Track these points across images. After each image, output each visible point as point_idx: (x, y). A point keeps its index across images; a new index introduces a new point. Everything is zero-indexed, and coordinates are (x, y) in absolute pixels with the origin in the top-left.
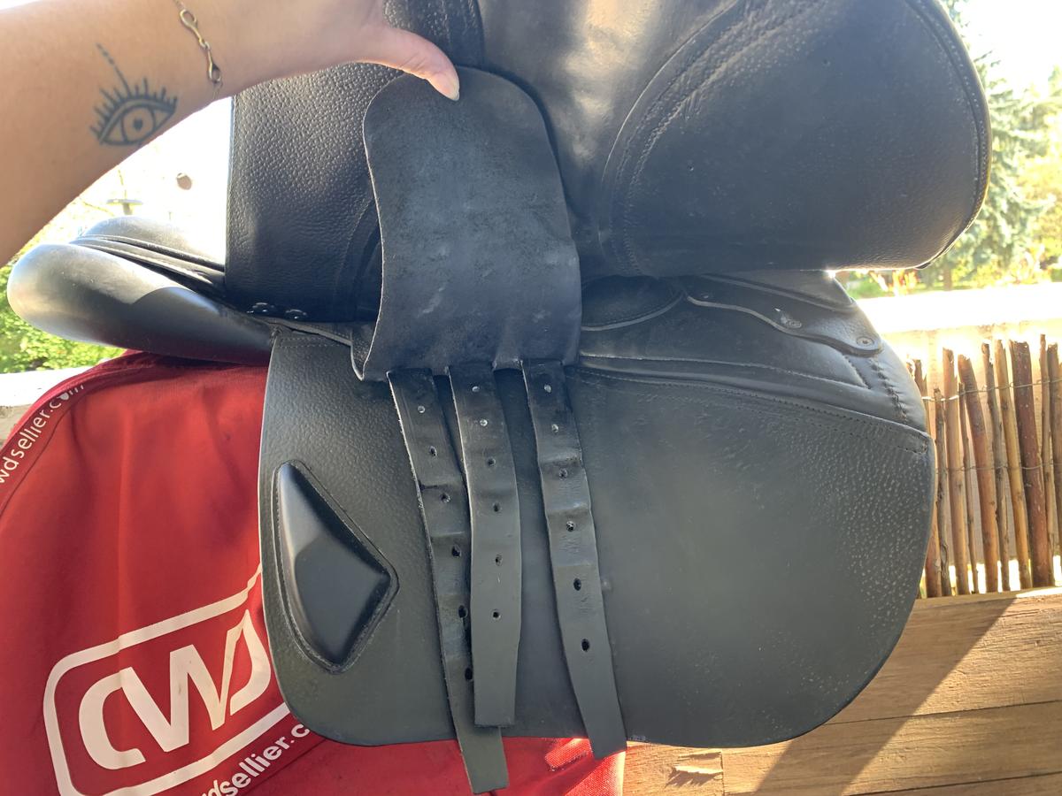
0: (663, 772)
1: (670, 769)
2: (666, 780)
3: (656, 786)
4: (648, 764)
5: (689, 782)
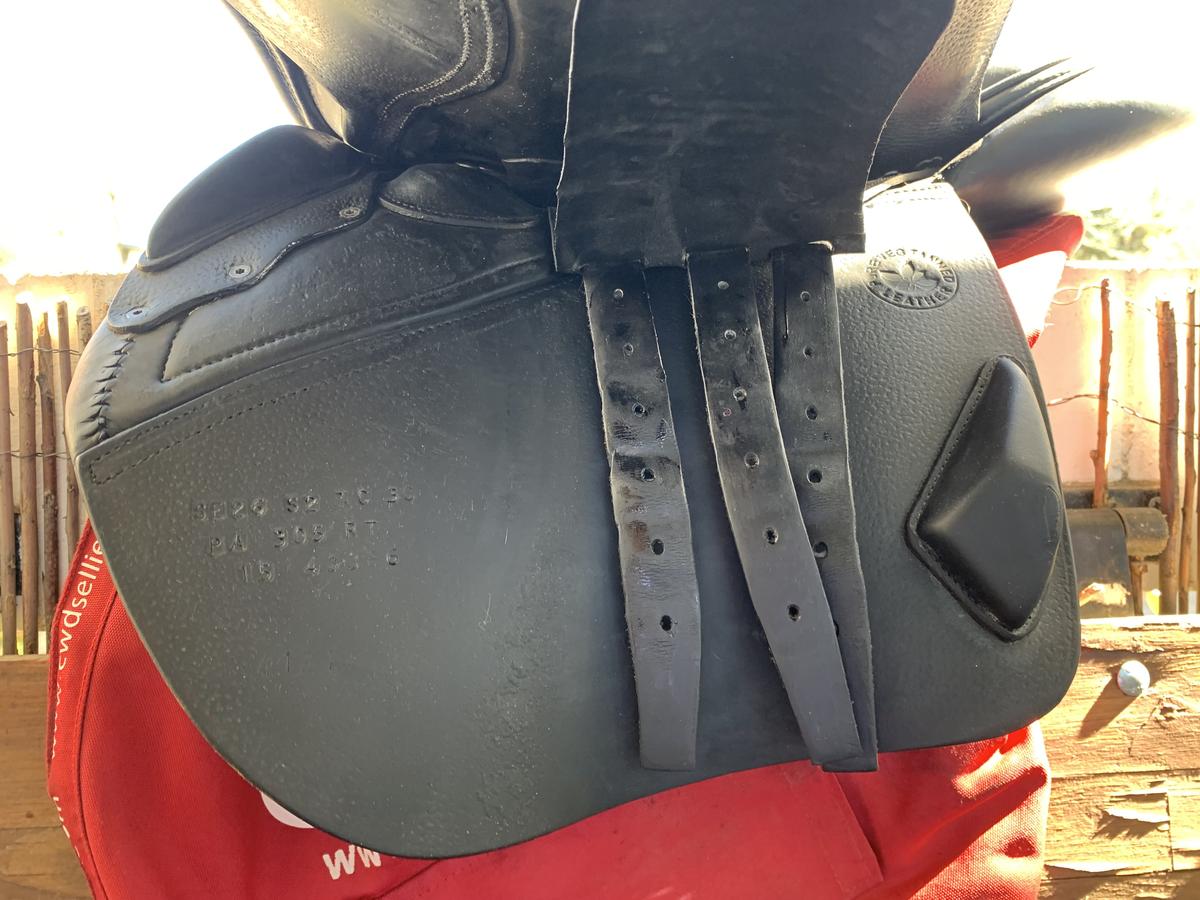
0: (1090, 816)
1: (1100, 812)
2: (1094, 829)
3: (1082, 835)
4: (1070, 805)
5: (1125, 832)
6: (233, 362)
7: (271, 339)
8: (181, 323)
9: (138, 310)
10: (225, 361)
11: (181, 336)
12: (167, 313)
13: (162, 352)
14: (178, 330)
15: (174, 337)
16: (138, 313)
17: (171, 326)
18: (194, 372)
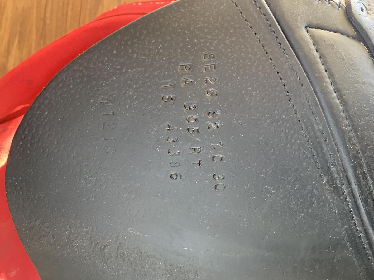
6: (321, 73)
7: (340, 97)
8: (354, 38)
9: (365, 10)
10: (322, 67)
11: (343, 38)
12: (362, 28)
13: (331, 26)
14: (348, 36)
15: (342, 34)
16: (362, 10)
17: (351, 31)
18: (313, 48)
